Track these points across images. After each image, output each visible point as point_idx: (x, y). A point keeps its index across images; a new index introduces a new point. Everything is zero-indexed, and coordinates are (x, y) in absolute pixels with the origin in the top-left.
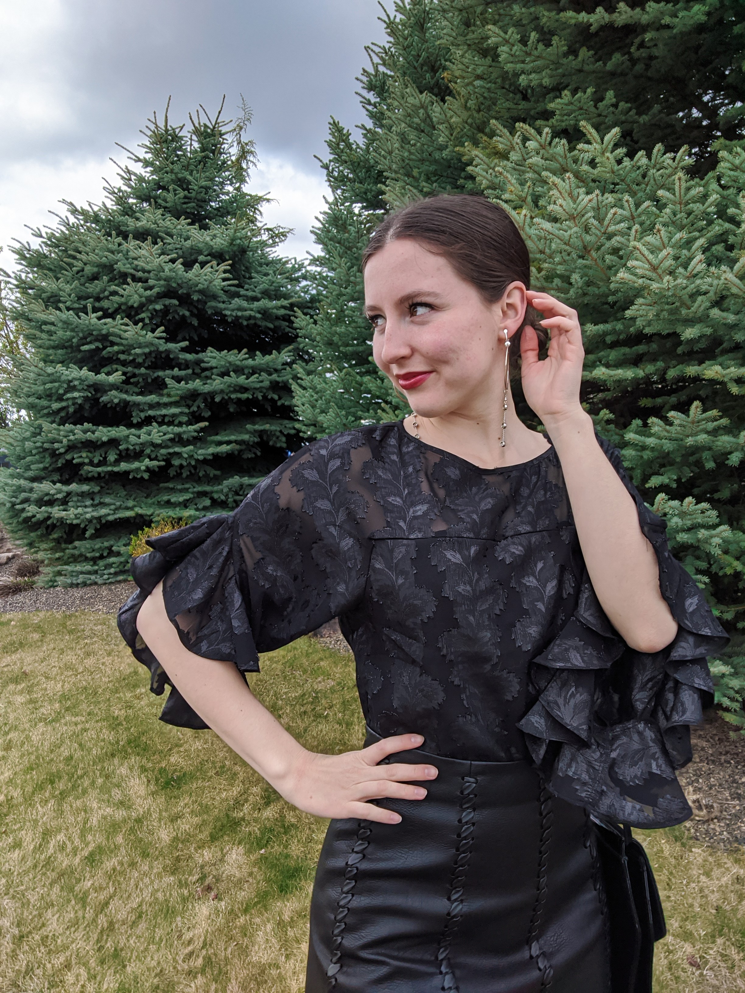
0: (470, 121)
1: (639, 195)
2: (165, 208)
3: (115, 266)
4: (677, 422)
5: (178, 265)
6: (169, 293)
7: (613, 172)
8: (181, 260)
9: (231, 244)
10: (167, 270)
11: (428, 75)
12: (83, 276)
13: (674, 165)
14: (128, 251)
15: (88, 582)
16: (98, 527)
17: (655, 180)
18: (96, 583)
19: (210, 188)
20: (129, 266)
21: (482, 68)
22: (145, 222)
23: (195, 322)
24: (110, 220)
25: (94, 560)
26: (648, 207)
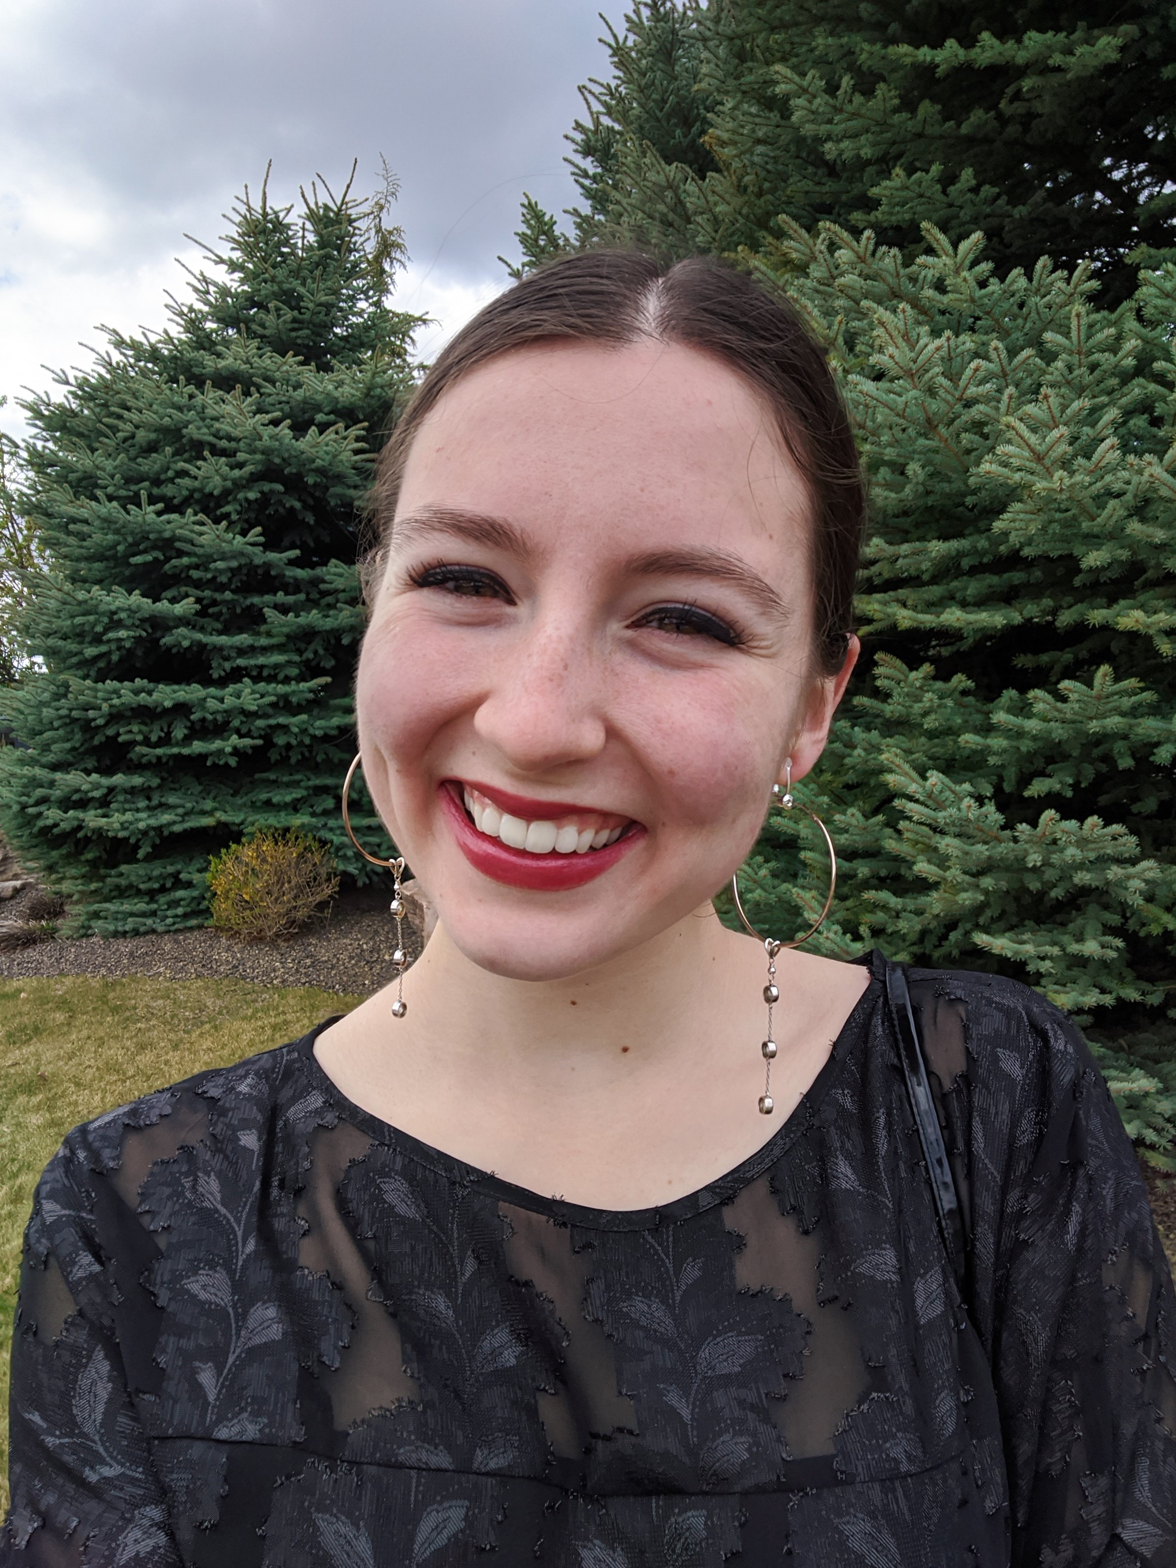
0: (745, 211)
1: (1014, 336)
2: (262, 337)
3: (185, 431)
4: (1073, 697)
5: (284, 430)
6: (269, 473)
7: (973, 300)
8: (288, 422)
9: (367, 395)
10: (266, 437)
11: (678, 132)
12: (134, 446)
13: (1069, 289)
14: (204, 407)
15: (142, 929)
16: (158, 841)
17: (1038, 313)
18: (154, 931)
19: (333, 306)
20: (205, 430)
21: (764, 129)
22: (231, 360)
23: (311, 519)
24: (175, 357)
25: (152, 895)
26: (1028, 358)
